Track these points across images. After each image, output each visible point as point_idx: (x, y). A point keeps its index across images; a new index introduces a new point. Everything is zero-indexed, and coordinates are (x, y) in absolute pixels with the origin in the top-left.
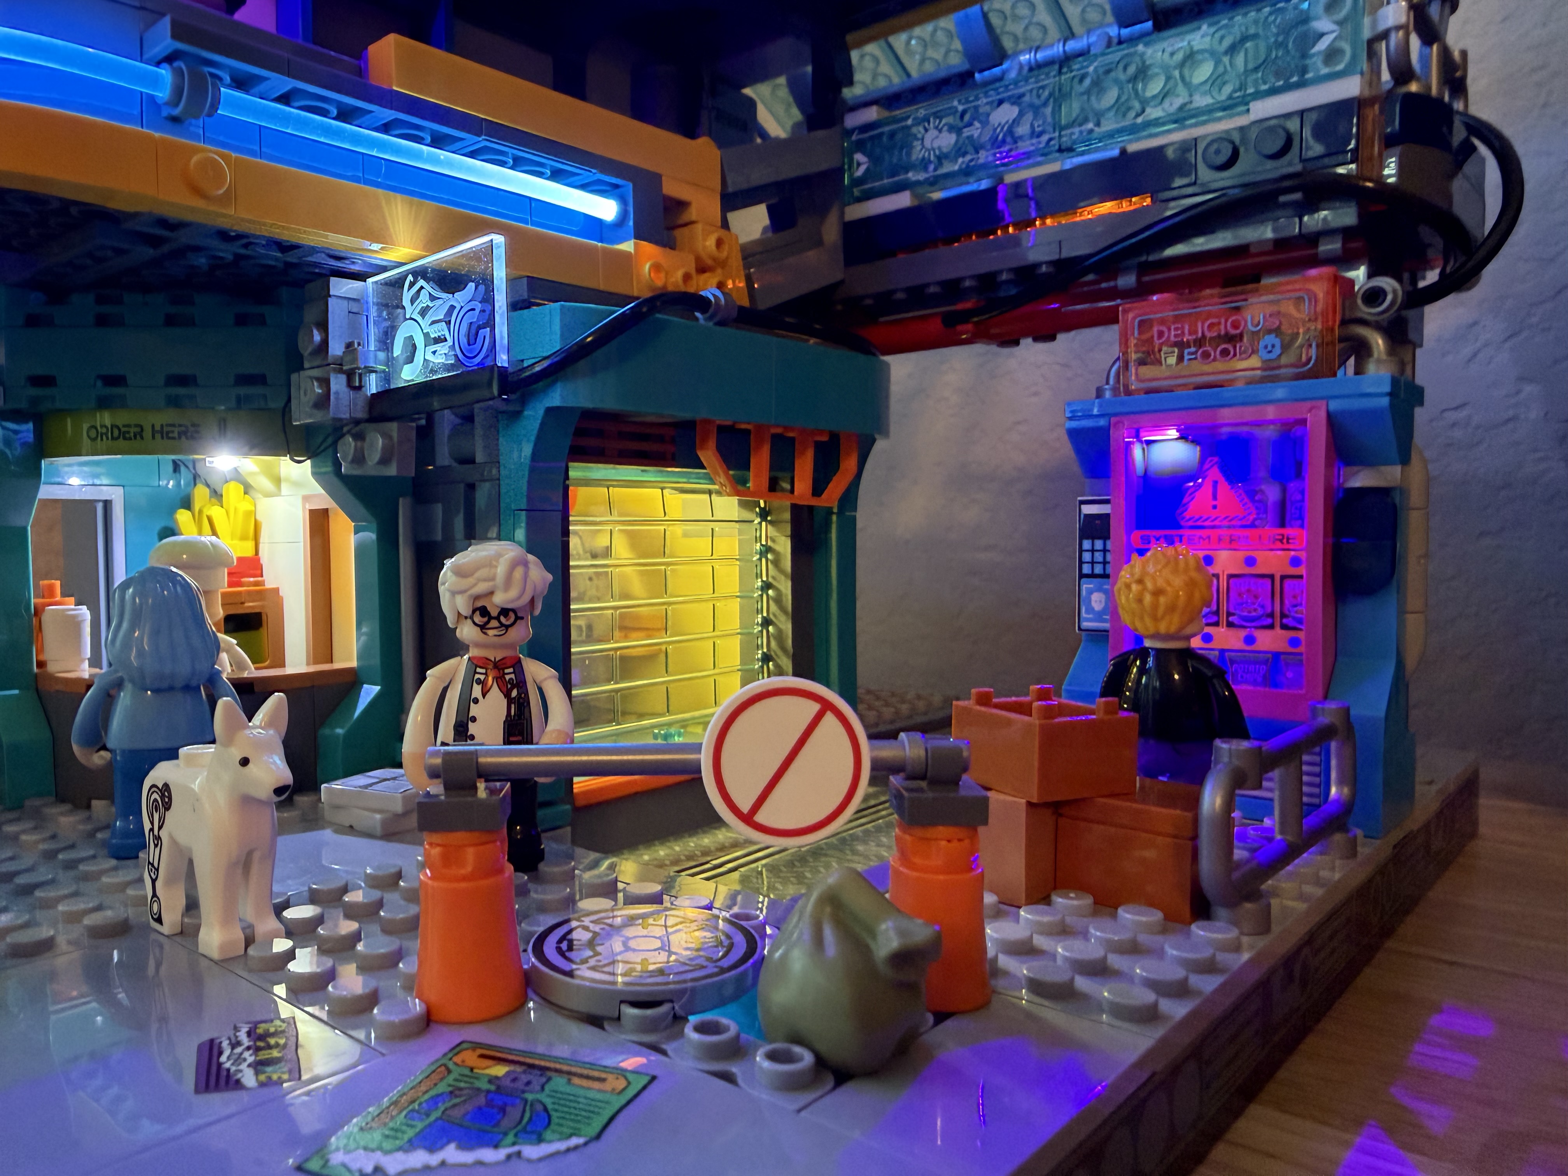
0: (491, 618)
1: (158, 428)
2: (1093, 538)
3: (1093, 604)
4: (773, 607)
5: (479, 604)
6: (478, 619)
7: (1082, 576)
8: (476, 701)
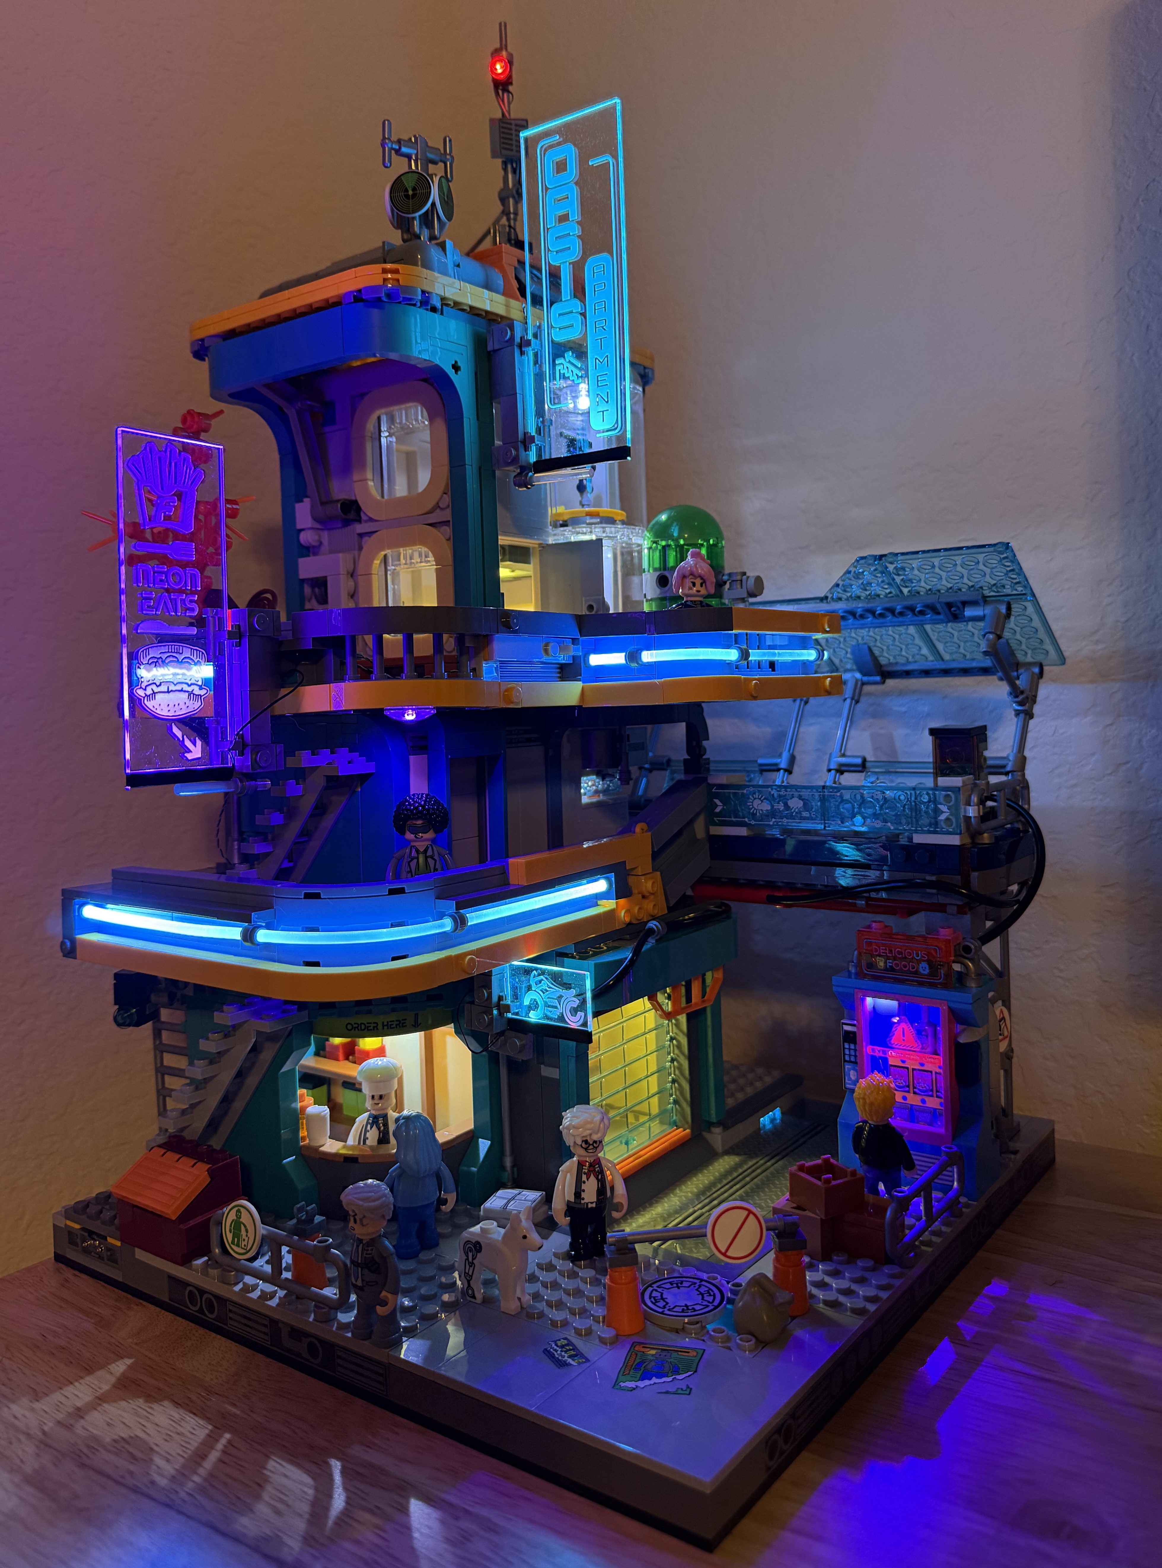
0: (590, 1145)
1: (385, 1023)
2: (849, 1043)
3: (851, 1076)
4: (676, 1051)
5: (585, 1139)
6: (584, 1145)
7: (845, 1061)
8: (584, 1182)
